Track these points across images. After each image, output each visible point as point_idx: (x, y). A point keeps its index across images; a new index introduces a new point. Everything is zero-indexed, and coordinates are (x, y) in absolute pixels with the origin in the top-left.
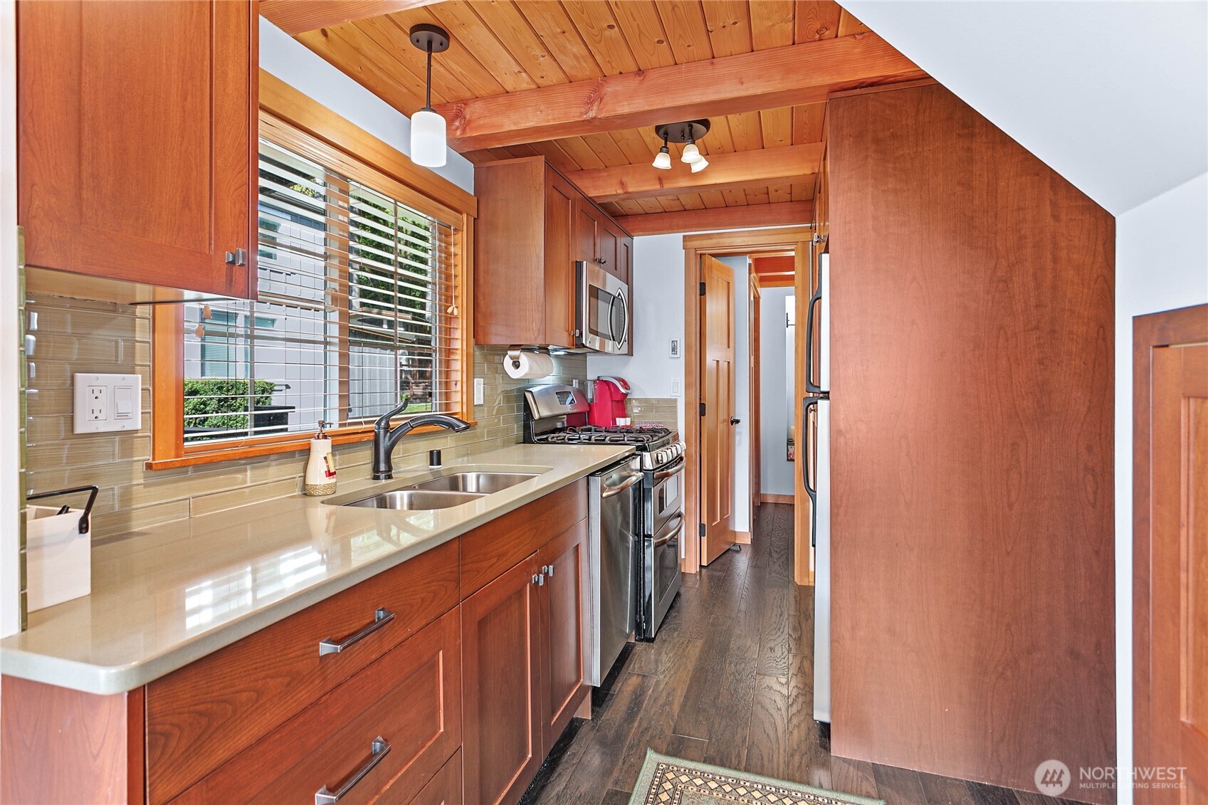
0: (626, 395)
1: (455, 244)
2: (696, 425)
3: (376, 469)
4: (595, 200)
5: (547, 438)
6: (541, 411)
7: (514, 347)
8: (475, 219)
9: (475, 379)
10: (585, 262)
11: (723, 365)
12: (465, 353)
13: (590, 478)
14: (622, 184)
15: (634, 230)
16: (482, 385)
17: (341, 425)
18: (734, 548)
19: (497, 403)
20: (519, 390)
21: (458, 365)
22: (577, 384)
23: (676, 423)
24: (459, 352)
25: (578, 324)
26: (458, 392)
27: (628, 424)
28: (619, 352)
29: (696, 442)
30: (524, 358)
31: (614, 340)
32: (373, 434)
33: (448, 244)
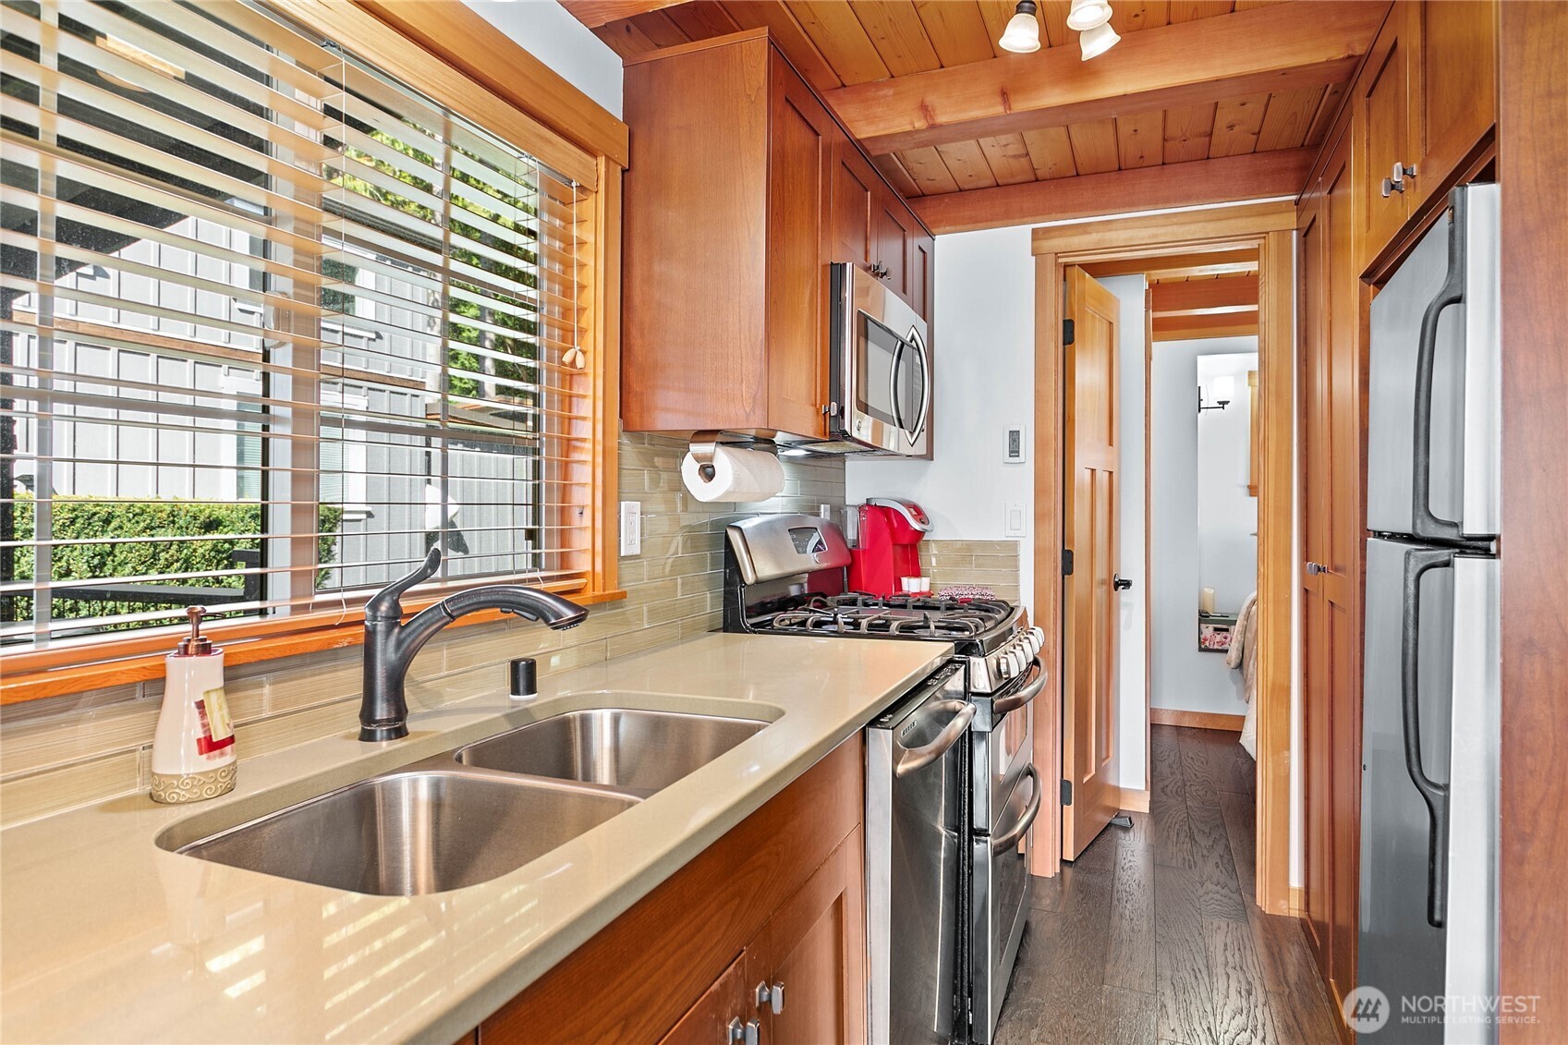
0: (919, 534)
1: (581, 222)
2: (1055, 592)
3: (367, 715)
4: (868, 145)
5: (772, 620)
6: (760, 566)
7: (703, 435)
8: (623, 171)
9: (623, 503)
10: (849, 265)
11: (1102, 477)
12: (599, 448)
13: (871, 731)
14: (925, 109)
15: (938, 223)
16: (638, 516)
17: (295, 609)
18: (1117, 821)
19: (672, 550)
20: (714, 525)
21: (584, 473)
22: (828, 513)
23: (1017, 587)
24: (589, 445)
25: (835, 391)
26: (585, 528)
27: (925, 588)
28: (912, 451)
29: (1055, 624)
30: (724, 460)
31: (901, 426)
32: (361, 630)
33: (567, 221)
